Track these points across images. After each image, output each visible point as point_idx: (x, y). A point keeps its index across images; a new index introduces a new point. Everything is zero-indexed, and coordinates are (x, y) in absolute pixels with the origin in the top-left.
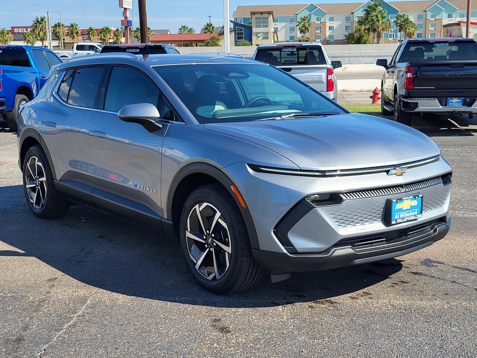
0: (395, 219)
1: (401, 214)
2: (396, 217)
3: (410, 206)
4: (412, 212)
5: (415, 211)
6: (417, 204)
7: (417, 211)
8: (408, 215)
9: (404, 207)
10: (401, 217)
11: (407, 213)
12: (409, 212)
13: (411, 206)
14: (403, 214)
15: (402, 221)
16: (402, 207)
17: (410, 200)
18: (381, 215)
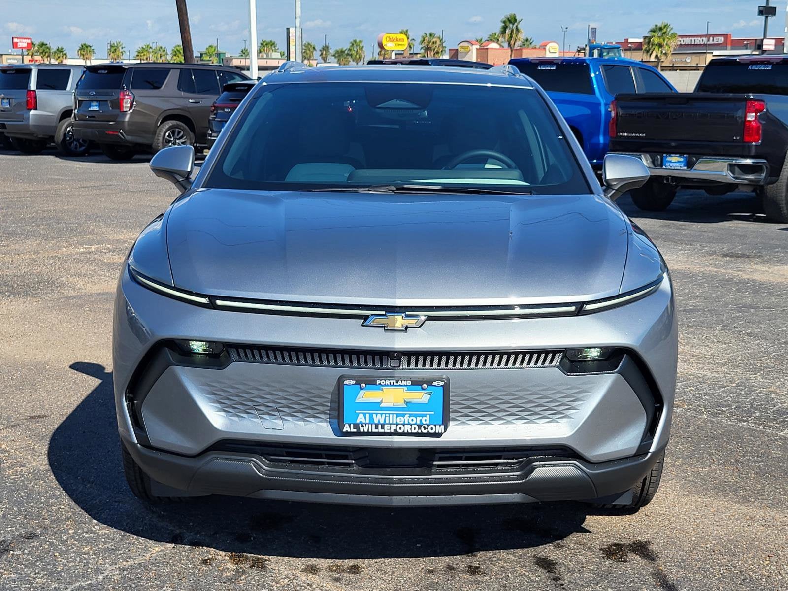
0: (358, 421)
1: (377, 414)
2: (360, 419)
3: (403, 402)
4: (411, 415)
5: (425, 415)
6: (428, 401)
7: (428, 416)
8: (400, 420)
9: (383, 401)
10: (376, 421)
11: (395, 416)
12: (404, 415)
13: (407, 403)
14: (384, 415)
15: (375, 431)
16: (379, 400)
17: (405, 388)
18: (329, 408)
